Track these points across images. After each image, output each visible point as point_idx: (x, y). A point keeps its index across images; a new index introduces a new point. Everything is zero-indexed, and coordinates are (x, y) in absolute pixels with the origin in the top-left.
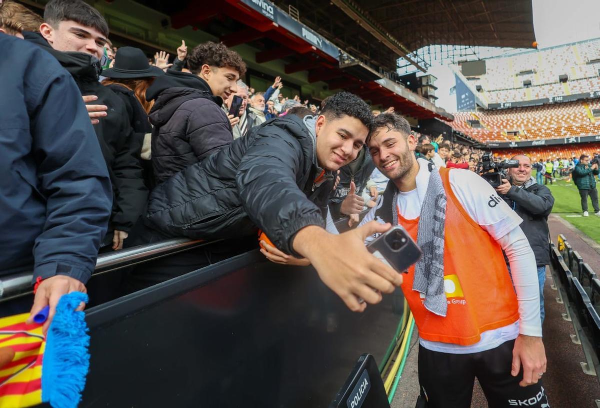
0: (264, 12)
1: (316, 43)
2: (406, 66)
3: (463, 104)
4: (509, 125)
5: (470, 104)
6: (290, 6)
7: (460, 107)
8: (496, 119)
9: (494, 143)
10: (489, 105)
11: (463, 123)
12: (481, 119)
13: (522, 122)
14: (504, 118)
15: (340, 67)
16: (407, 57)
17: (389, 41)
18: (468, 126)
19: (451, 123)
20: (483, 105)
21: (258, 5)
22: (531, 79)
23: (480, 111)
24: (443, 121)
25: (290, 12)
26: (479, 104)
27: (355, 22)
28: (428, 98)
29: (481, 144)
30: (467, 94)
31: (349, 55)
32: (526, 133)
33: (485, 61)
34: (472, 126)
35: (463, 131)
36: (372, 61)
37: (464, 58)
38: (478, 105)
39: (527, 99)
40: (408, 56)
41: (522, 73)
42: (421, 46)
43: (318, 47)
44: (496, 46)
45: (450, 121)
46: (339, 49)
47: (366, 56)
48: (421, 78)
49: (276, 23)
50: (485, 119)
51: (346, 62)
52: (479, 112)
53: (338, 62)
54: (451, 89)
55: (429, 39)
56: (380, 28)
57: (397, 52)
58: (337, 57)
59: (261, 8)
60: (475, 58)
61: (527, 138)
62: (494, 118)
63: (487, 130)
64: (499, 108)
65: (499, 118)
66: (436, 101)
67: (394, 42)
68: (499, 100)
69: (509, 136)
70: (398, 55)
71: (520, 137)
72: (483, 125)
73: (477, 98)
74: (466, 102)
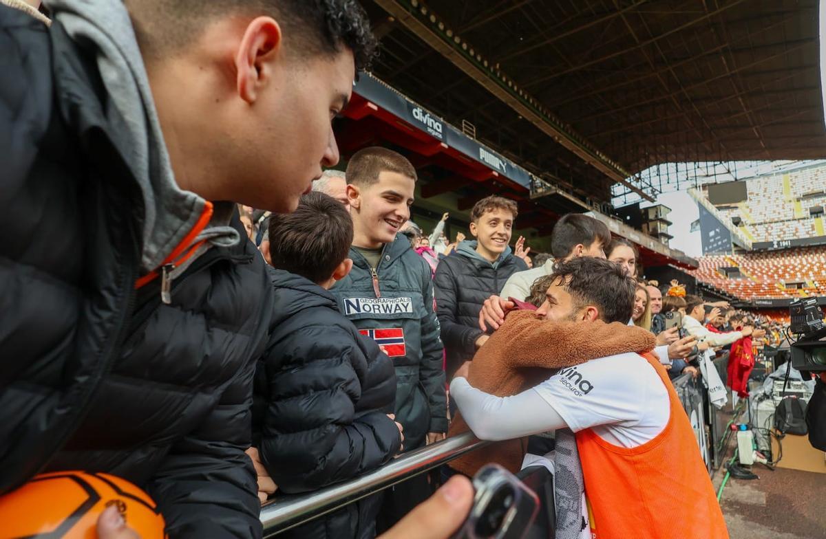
0: (430, 130)
1: (499, 168)
2: (625, 194)
3: (713, 243)
4: (789, 273)
5: (723, 244)
6: (464, 121)
7: (706, 249)
8: (765, 264)
9: (764, 300)
10: (753, 244)
11: (713, 271)
12: (741, 266)
13: (811, 269)
14: (778, 262)
15: (531, 198)
16: (626, 182)
17: (600, 162)
18: (720, 275)
19: (694, 271)
20: (744, 245)
21: (423, 122)
22: (823, 205)
23: (739, 254)
24: (681, 269)
25: (464, 129)
26: (737, 243)
27: (552, 139)
28: (658, 237)
29: (744, 302)
30: (717, 230)
31: (543, 181)
32: (818, 285)
33: (745, 182)
34: (727, 275)
35: (714, 282)
36: (577, 190)
37: (711, 180)
38: (736, 245)
39: (816, 234)
40: (627, 180)
41: (807, 196)
42: (647, 166)
43: (502, 173)
44: (763, 159)
45: (692, 268)
46: (530, 173)
47: (568, 184)
48: (646, 210)
49: (445, 143)
50: (748, 265)
51: (540, 190)
52: (737, 256)
53: (528, 191)
54: (692, 224)
55: (658, 156)
56: (588, 145)
57: (612, 176)
58: (527, 185)
59: (426, 125)
60: (730, 178)
61: (819, 293)
62: (763, 264)
63: (752, 281)
64: (770, 249)
65: (770, 262)
66: (670, 241)
67: (608, 162)
68: (769, 237)
69: (790, 289)
70: (613, 180)
71: (807, 291)
72: (744, 273)
73: (734, 235)
74: (716, 241)
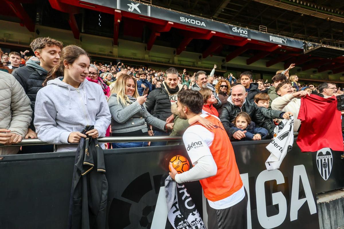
0: (241, 35)
1: (282, 42)
6: (260, 26)
15: (304, 53)
21: (237, 32)
25: (260, 30)
31: (313, 43)
43: (284, 45)
46: (303, 41)
49: (250, 38)
51: (310, 48)
53: (303, 50)
58: (301, 47)
59: (239, 33)
